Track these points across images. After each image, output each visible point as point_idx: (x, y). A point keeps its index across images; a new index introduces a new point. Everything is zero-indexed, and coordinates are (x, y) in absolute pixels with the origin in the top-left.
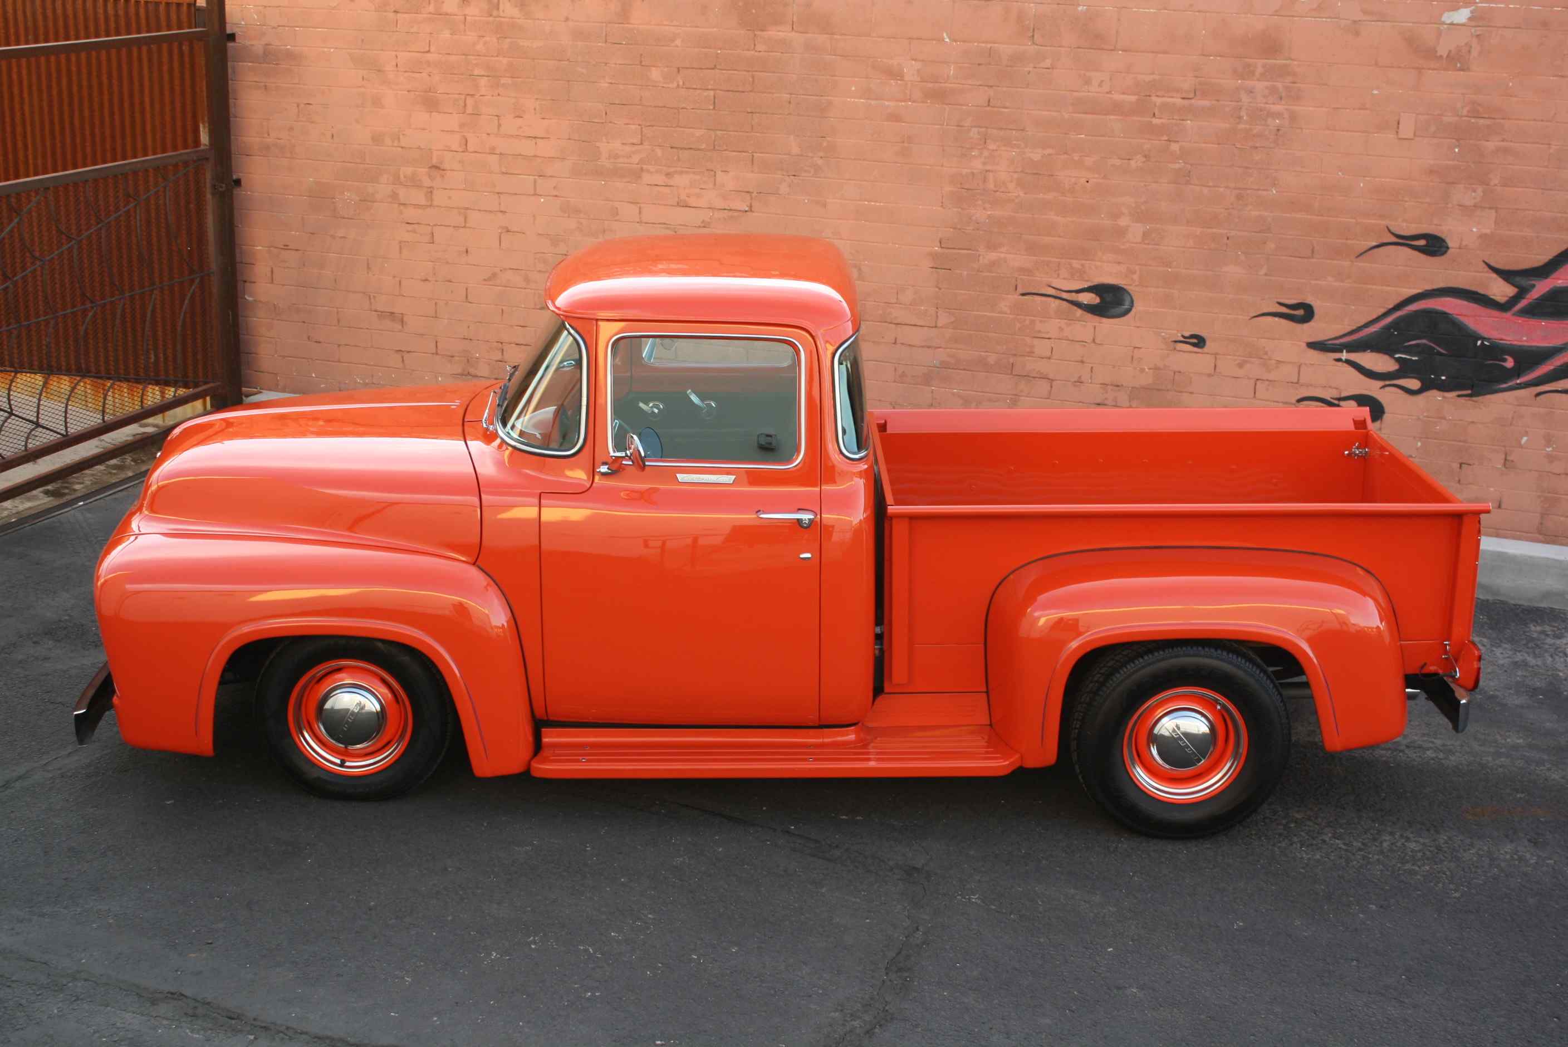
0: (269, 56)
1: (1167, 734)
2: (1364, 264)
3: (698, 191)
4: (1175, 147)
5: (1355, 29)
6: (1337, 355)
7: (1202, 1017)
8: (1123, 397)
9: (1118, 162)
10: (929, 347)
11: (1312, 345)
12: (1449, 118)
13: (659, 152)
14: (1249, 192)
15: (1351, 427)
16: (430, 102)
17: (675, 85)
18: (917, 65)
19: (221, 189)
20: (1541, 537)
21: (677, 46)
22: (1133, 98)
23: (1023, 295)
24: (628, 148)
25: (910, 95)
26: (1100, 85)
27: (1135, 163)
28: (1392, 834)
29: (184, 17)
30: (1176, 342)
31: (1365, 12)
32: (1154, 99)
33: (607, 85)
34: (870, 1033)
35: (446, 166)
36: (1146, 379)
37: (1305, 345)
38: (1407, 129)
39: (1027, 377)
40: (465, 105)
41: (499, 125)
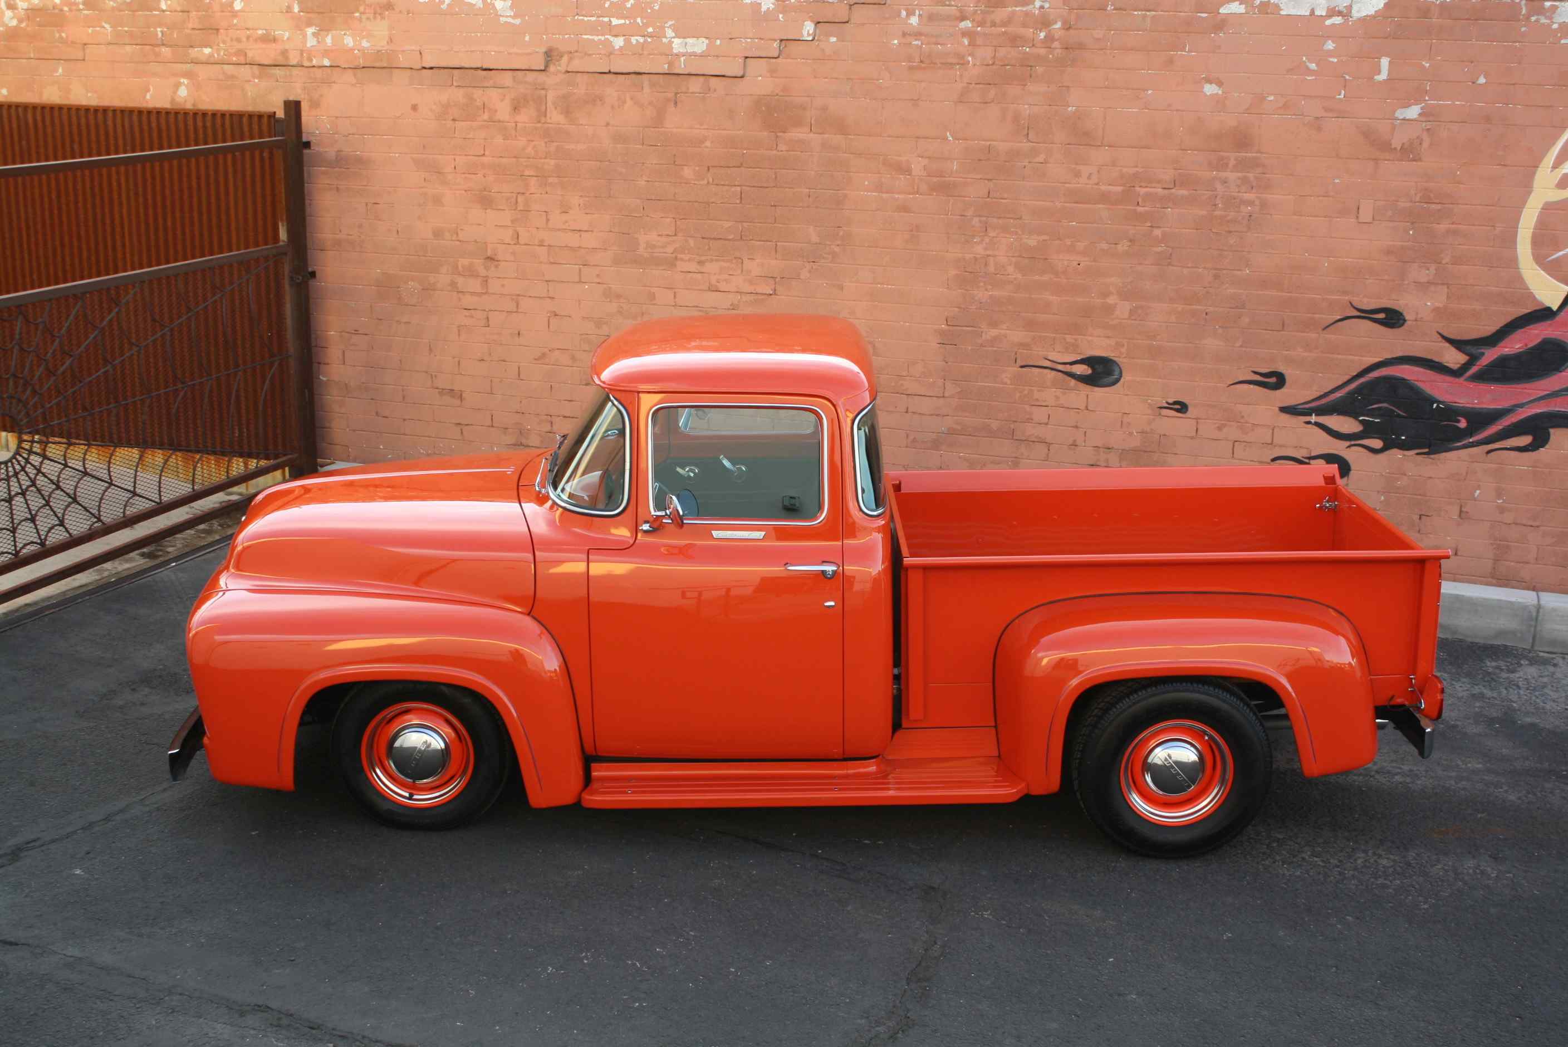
0: (341, 161)
1: (1160, 763)
2: (1330, 336)
3: (726, 277)
4: (1157, 232)
5: (1317, 124)
6: (1307, 419)
7: (1196, 1020)
8: (1113, 459)
9: (1104, 246)
10: (937, 415)
11: (1283, 410)
12: (1403, 204)
13: (691, 242)
14: (1225, 272)
15: (1321, 482)
16: (485, 200)
17: (705, 182)
18: (925, 162)
19: (298, 281)
20: (1494, 581)
21: (707, 147)
22: (1120, 189)
23: (1022, 367)
24: (664, 239)
25: (918, 188)
26: (1089, 178)
27: (1123, 246)
28: (1365, 852)
29: (265, 128)
30: (1161, 408)
31: (1327, 110)
32: (1138, 189)
33: (643, 183)
34: (893, 1037)
35: (500, 257)
36: (1135, 442)
37: (1277, 409)
38: (1366, 215)
39: (1027, 441)
40: (517, 202)
41: (548, 220)
